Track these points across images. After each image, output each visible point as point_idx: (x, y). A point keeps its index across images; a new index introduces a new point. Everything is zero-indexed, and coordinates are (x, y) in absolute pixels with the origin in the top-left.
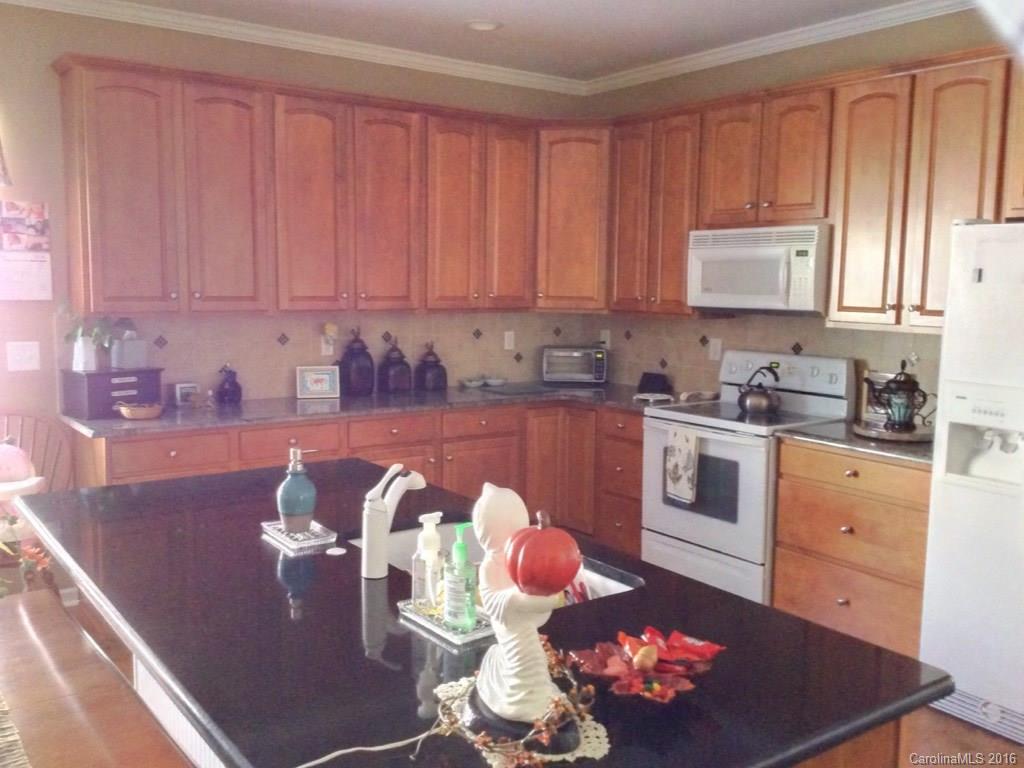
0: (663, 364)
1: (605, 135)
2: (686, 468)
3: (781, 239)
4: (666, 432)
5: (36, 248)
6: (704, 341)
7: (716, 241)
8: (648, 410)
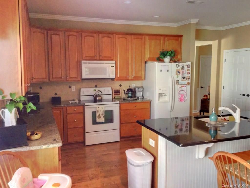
0: (56, 94)
2: (102, 114)
6: (70, 87)
7: (89, 63)
8: (86, 104)
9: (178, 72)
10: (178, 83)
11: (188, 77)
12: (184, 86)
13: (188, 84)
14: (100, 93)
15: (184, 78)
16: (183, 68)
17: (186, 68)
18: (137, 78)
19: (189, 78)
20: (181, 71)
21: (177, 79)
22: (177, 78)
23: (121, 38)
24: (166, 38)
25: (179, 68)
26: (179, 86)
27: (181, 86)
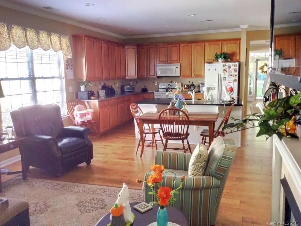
0: (145, 87)
1: (136, 47)
3: (173, 65)
4: (160, 96)
5: (72, 69)
6: (154, 82)
7: (161, 66)
8: (155, 93)
9: (225, 70)
10: (225, 79)
11: (235, 74)
12: (231, 82)
13: (235, 80)
14: (170, 87)
15: (231, 75)
16: (229, 67)
17: (233, 67)
18: (197, 76)
19: (236, 76)
20: (228, 70)
21: (224, 77)
22: (224, 75)
23: (185, 46)
24: (225, 43)
25: (226, 67)
26: (226, 82)
27: (228, 82)
